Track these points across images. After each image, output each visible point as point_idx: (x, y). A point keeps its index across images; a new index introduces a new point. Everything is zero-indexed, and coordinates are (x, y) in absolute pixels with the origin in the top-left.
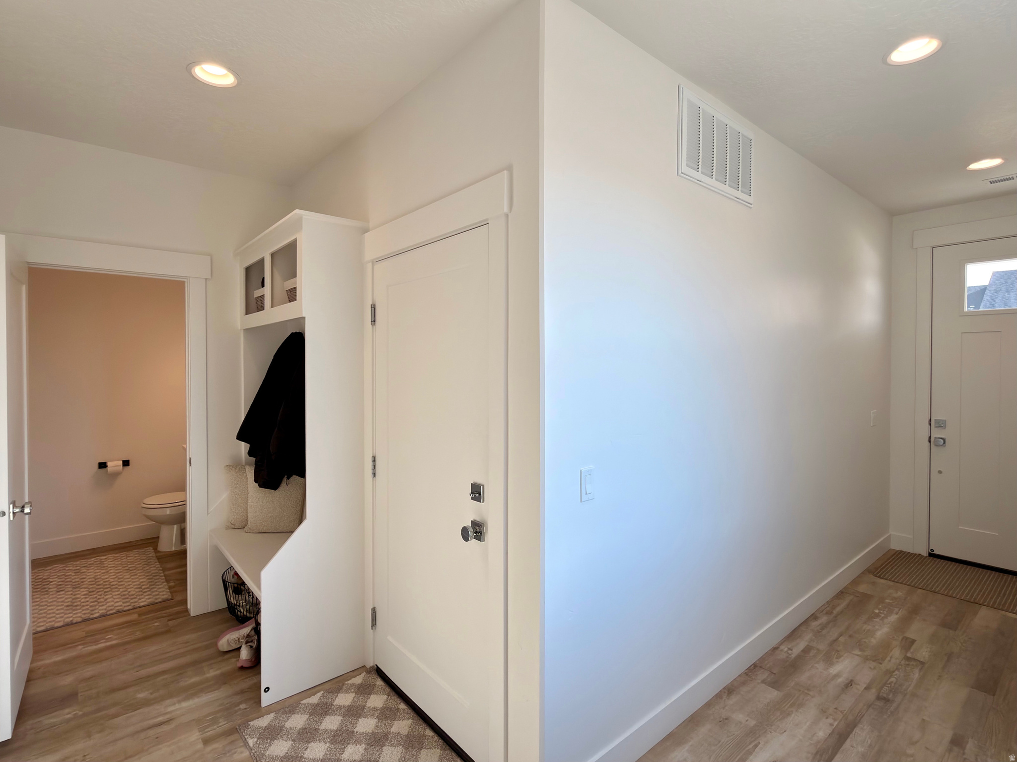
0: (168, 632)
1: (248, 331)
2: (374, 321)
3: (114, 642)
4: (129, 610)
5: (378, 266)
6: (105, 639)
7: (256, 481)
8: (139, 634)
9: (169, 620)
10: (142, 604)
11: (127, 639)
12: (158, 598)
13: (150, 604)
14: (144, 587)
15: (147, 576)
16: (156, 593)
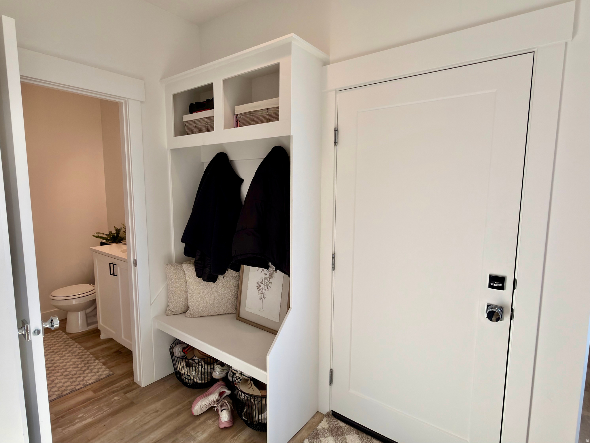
0: (132, 404)
1: (175, 151)
2: (336, 143)
3: (89, 420)
4: (81, 388)
5: (341, 94)
6: (77, 418)
7: (199, 276)
8: (107, 410)
9: (126, 393)
10: (90, 382)
11: (99, 416)
12: (101, 375)
13: (97, 381)
14: (80, 366)
15: (76, 356)
16: (95, 370)
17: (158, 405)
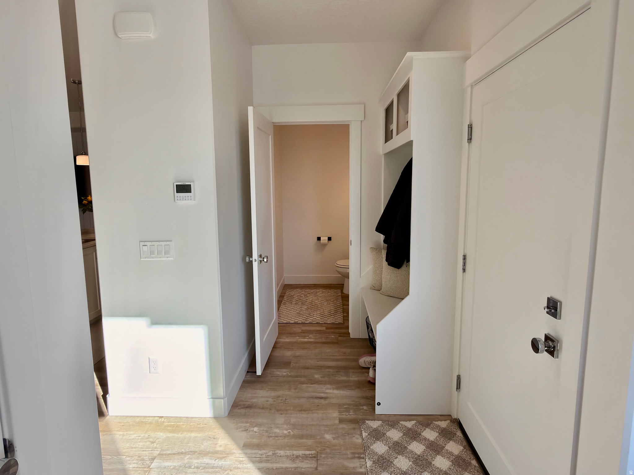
0: (337, 343)
1: (386, 155)
2: (470, 139)
3: (312, 340)
4: (322, 324)
5: (475, 89)
8: (323, 340)
9: (339, 336)
10: (329, 322)
11: (318, 340)
12: (337, 321)
13: (333, 324)
14: (332, 312)
15: (335, 306)
16: (336, 318)
17: (348, 351)
